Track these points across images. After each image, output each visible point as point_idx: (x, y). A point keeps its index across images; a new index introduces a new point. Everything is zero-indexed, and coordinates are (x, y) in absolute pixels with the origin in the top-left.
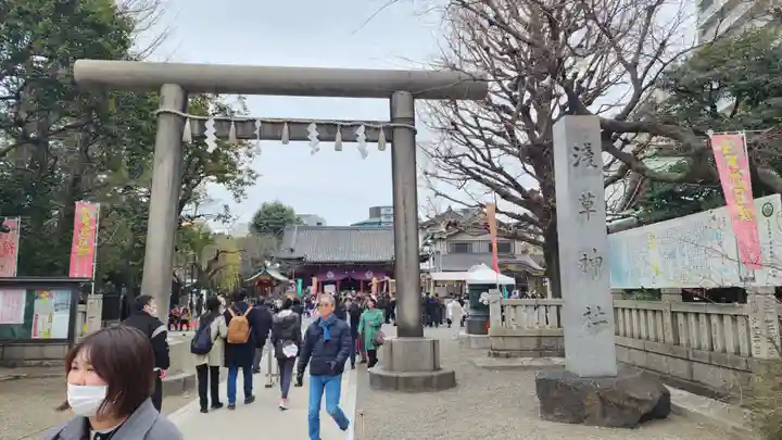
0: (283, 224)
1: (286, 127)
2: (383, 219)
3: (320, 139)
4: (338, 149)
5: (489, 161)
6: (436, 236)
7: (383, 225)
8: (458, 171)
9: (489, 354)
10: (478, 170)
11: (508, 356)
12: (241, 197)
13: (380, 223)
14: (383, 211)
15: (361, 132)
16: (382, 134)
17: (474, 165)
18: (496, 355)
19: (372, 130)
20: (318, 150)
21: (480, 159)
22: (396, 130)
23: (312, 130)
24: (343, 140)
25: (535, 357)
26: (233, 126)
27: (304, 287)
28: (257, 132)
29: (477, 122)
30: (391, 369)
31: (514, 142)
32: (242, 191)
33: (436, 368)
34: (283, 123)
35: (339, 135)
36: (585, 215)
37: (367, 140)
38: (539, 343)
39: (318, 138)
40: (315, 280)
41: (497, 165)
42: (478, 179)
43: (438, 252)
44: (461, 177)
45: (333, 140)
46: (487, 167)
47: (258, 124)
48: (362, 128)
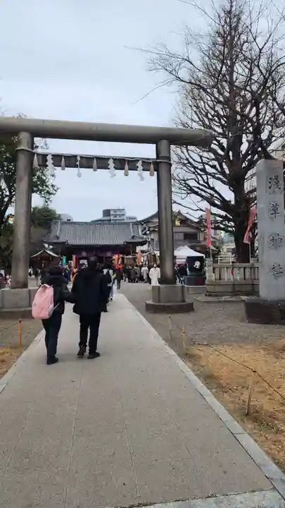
0: (51, 220)
1: (95, 160)
2: (112, 218)
3: (116, 168)
4: (126, 175)
5: (207, 183)
6: (151, 229)
7: (112, 222)
8: (185, 189)
9: (206, 295)
10: (198, 188)
11: (216, 296)
12: (49, 202)
13: (110, 220)
14: (112, 213)
15: (139, 164)
16: (152, 166)
17: (198, 185)
18: (210, 296)
19: (146, 164)
20: (115, 175)
21: (201, 182)
22: (160, 164)
23: (111, 162)
24: (130, 169)
25: (232, 296)
26: (63, 159)
27: (67, 261)
28: (78, 163)
29: (202, 160)
30: (159, 301)
31: (223, 173)
32: (49, 199)
33: (183, 301)
34: (93, 158)
35: (127, 167)
36: (274, 215)
37: (143, 170)
38: (234, 288)
39: (114, 167)
40: (74, 257)
41: (211, 186)
42: (196, 193)
43: (153, 240)
44: (185, 192)
45: (123, 169)
46: (205, 187)
47: (79, 158)
48: (141, 162)
